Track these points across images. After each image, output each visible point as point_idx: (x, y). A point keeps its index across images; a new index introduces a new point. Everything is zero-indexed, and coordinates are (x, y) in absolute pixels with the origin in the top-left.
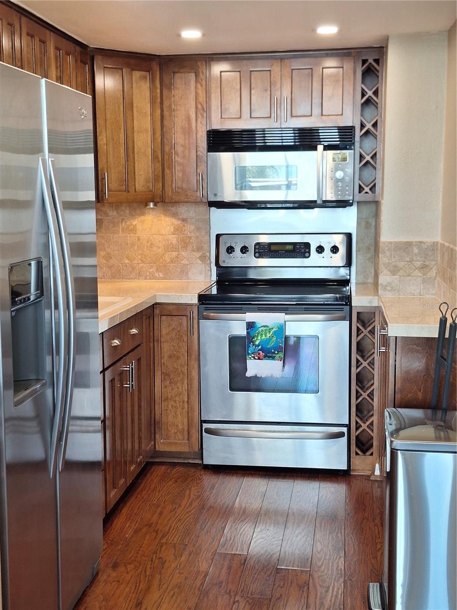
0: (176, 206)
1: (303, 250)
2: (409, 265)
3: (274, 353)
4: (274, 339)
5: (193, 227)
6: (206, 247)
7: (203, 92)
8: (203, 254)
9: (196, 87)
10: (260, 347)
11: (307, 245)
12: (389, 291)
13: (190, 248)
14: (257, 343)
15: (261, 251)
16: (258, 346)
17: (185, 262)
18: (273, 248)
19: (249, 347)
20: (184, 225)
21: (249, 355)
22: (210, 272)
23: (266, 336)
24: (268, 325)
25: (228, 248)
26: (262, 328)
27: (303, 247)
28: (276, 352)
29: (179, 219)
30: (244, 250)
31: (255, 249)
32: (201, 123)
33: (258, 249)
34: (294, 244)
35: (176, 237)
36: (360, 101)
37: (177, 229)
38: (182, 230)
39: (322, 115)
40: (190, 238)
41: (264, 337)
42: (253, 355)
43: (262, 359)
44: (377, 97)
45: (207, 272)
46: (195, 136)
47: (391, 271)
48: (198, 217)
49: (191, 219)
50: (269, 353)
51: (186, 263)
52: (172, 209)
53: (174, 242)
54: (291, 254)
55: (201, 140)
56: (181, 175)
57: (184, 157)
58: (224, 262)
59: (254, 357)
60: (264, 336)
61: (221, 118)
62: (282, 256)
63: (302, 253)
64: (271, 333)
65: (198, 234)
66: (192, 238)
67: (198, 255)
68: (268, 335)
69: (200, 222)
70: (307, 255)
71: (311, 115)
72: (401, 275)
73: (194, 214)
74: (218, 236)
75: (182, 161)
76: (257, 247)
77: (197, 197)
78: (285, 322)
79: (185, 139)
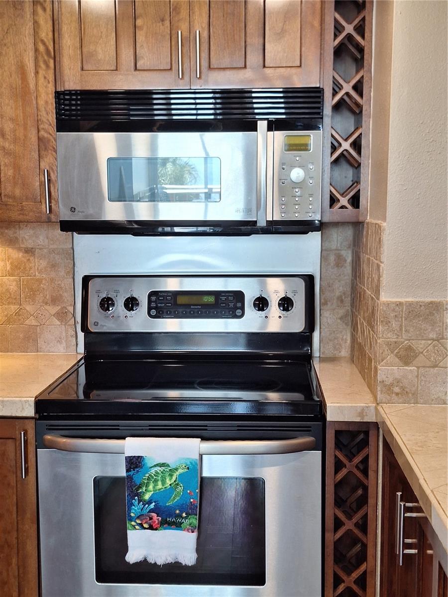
0: (14, 227)
1: (231, 305)
2: (434, 346)
3: (180, 516)
4: (180, 489)
5: (44, 263)
6: (67, 296)
7: (46, 22)
8: (62, 308)
9: (34, 13)
10: (152, 506)
11: (239, 296)
12: (397, 394)
13: (39, 298)
14: (147, 497)
15: (159, 305)
16: (149, 502)
17: (32, 321)
18: (181, 300)
19: (132, 504)
20: (29, 260)
21: (131, 520)
22: (74, 339)
23: (164, 483)
24: (168, 462)
25: (103, 300)
26: (158, 469)
27: (231, 298)
28: (184, 515)
29: (19, 249)
30: (131, 303)
31: (150, 302)
32: (45, 78)
33: (155, 302)
34: (217, 294)
35: (14, 280)
36: (331, 44)
37: (16, 267)
38: (25, 268)
39: (264, 66)
40: (40, 281)
41: (160, 486)
42: (139, 521)
43: (156, 529)
44: (363, 37)
45: (70, 339)
46: (34, 102)
47: (400, 358)
48: (51, 247)
49: (40, 249)
50: (170, 515)
51: (34, 323)
52: (6, 231)
53: (13, 287)
54: (211, 310)
55: (46, 110)
56: (10, 173)
57: (15, 140)
58: (96, 324)
59: (141, 525)
60: (160, 483)
61: (82, 69)
62: (196, 314)
63: (231, 308)
64: (174, 478)
65: (53, 275)
66: (44, 282)
67: (53, 310)
68: (168, 482)
69: (58, 254)
70: (239, 312)
71: (245, 67)
72: (419, 365)
73: (46, 241)
74: (86, 280)
75: (12, 147)
76: (153, 298)
77: (41, 212)
78: (201, 456)
79: (16, 109)
